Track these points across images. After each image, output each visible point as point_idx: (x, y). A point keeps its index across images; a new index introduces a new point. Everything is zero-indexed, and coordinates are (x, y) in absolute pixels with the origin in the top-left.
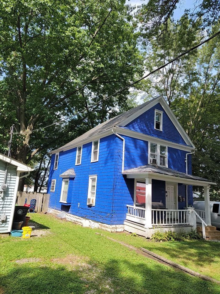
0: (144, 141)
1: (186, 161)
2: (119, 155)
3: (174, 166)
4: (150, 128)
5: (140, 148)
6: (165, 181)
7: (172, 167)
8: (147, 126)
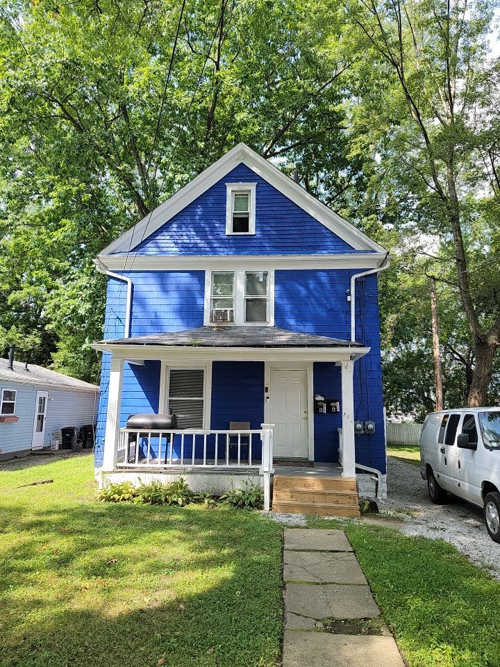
0: (192, 273)
1: (352, 298)
2: (118, 318)
3: (301, 318)
4: (210, 237)
5: (178, 290)
6: (263, 362)
7: (292, 322)
8: (200, 232)
